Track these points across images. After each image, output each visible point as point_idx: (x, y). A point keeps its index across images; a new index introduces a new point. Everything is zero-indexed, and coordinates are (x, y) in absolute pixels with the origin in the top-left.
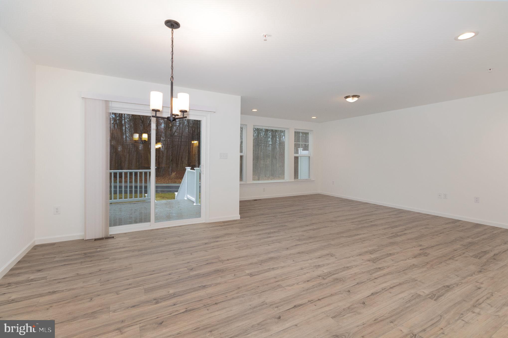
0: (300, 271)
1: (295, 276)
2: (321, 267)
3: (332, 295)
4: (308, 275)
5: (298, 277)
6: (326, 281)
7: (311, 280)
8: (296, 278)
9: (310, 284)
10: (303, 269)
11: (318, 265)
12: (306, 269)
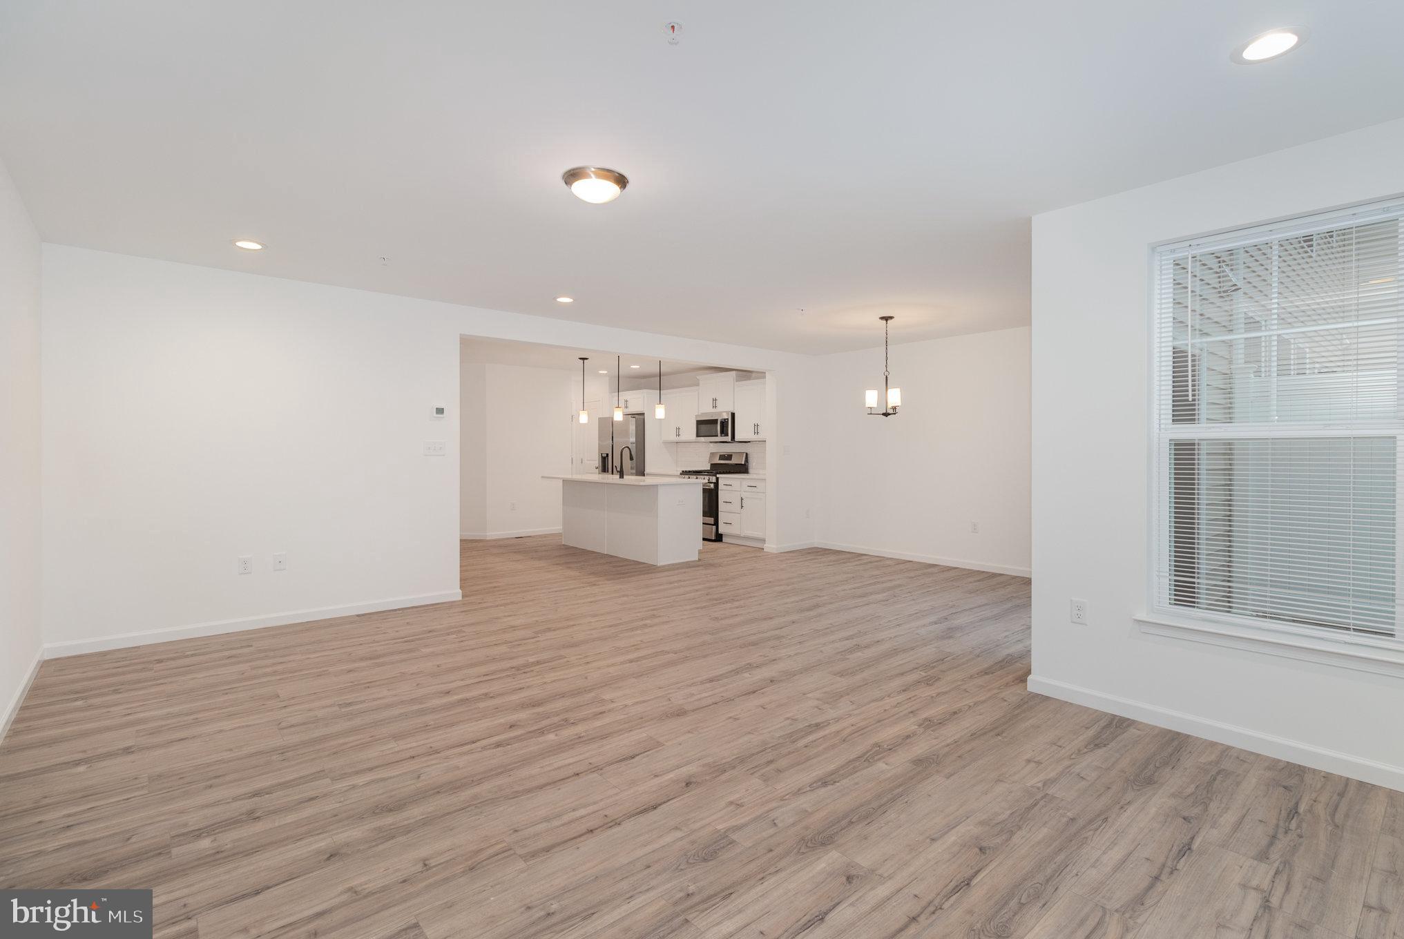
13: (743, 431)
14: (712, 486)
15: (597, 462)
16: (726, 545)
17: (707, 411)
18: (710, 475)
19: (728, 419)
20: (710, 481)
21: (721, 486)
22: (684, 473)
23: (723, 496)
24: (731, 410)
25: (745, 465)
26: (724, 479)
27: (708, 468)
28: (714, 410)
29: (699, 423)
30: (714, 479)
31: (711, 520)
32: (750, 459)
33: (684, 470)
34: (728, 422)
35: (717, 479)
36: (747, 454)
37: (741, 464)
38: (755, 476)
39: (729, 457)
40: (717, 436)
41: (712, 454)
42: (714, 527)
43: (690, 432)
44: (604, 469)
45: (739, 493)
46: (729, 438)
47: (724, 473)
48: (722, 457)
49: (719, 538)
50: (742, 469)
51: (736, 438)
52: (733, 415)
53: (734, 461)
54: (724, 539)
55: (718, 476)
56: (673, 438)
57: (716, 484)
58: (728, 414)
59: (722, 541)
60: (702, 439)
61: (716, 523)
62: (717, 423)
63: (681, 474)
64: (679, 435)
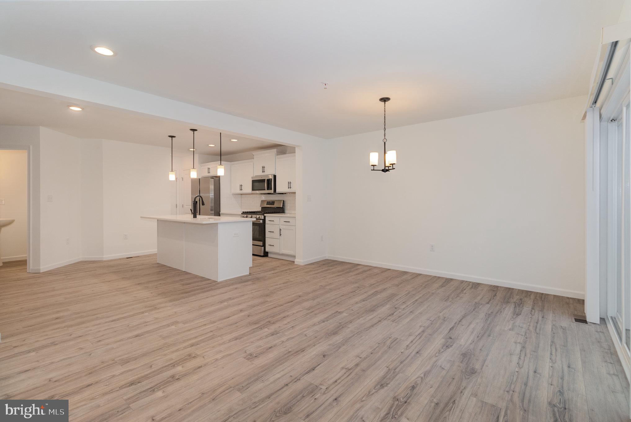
0: (294, 325)
1: (298, 319)
2: (270, 334)
3: (265, 311)
4: (285, 322)
5: (295, 318)
6: (267, 320)
7: (282, 319)
8: (296, 318)
9: (282, 315)
10: (291, 327)
11: (274, 336)
12: (288, 328)
13: (281, 187)
14: (261, 221)
15: (191, 206)
16: (271, 259)
17: (258, 174)
18: (260, 215)
19: (271, 179)
20: (260, 218)
21: (267, 222)
22: (244, 213)
23: (268, 228)
24: (274, 173)
25: (282, 207)
26: (269, 217)
27: (260, 209)
28: (263, 174)
29: (254, 182)
30: (262, 217)
31: (261, 243)
32: (286, 204)
33: (244, 211)
34: (271, 181)
35: (265, 217)
36: (284, 201)
37: (281, 207)
38: (288, 215)
39: (273, 203)
40: (265, 190)
41: (263, 202)
42: (263, 248)
43: (248, 188)
44: (195, 212)
45: (279, 226)
46: (272, 191)
47: (269, 213)
48: (268, 203)
49: (266, 254)
50: (281, 210)
51: (277, 191)
52: (275, 176)
53: (276, 205)
54: (269, 255)
55: (265, 215)
56: (238, 191)
57: (264, 220)
58: (272, 176)
59: (268, 256)
60: (258, 192)
61: (264, 245)
62: (265, 182)
63: (242, 214)
64: (241, 190)
